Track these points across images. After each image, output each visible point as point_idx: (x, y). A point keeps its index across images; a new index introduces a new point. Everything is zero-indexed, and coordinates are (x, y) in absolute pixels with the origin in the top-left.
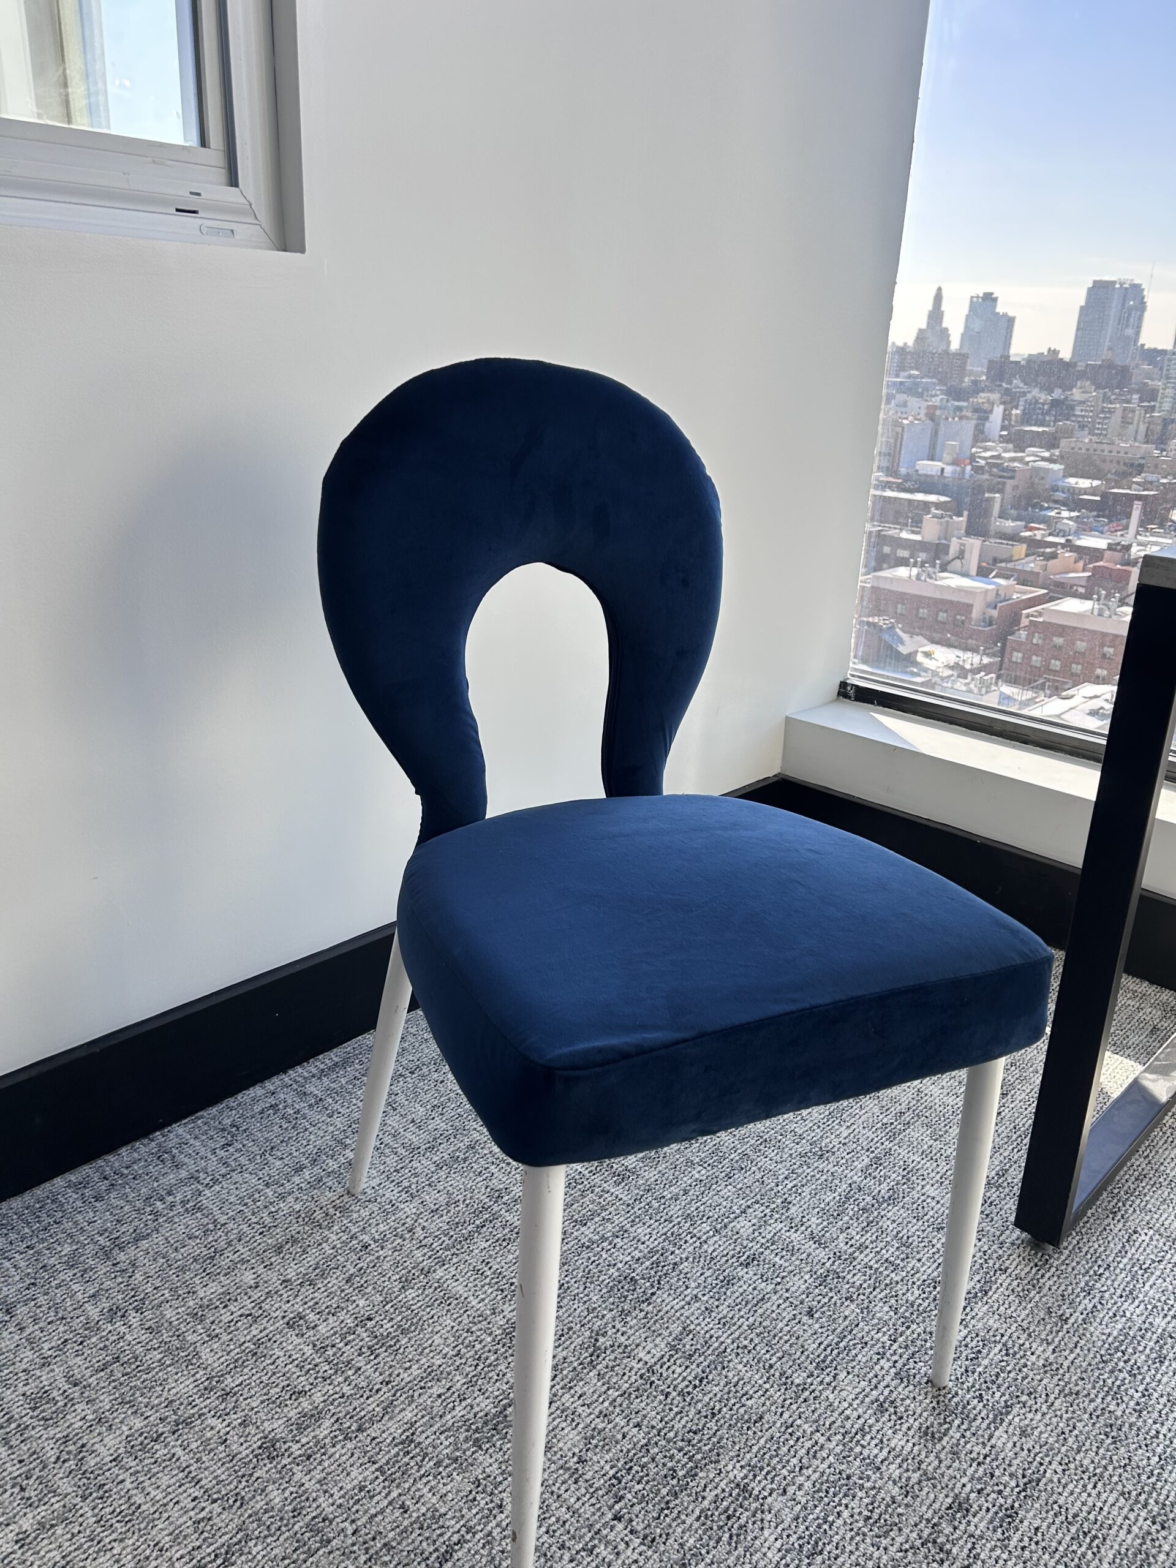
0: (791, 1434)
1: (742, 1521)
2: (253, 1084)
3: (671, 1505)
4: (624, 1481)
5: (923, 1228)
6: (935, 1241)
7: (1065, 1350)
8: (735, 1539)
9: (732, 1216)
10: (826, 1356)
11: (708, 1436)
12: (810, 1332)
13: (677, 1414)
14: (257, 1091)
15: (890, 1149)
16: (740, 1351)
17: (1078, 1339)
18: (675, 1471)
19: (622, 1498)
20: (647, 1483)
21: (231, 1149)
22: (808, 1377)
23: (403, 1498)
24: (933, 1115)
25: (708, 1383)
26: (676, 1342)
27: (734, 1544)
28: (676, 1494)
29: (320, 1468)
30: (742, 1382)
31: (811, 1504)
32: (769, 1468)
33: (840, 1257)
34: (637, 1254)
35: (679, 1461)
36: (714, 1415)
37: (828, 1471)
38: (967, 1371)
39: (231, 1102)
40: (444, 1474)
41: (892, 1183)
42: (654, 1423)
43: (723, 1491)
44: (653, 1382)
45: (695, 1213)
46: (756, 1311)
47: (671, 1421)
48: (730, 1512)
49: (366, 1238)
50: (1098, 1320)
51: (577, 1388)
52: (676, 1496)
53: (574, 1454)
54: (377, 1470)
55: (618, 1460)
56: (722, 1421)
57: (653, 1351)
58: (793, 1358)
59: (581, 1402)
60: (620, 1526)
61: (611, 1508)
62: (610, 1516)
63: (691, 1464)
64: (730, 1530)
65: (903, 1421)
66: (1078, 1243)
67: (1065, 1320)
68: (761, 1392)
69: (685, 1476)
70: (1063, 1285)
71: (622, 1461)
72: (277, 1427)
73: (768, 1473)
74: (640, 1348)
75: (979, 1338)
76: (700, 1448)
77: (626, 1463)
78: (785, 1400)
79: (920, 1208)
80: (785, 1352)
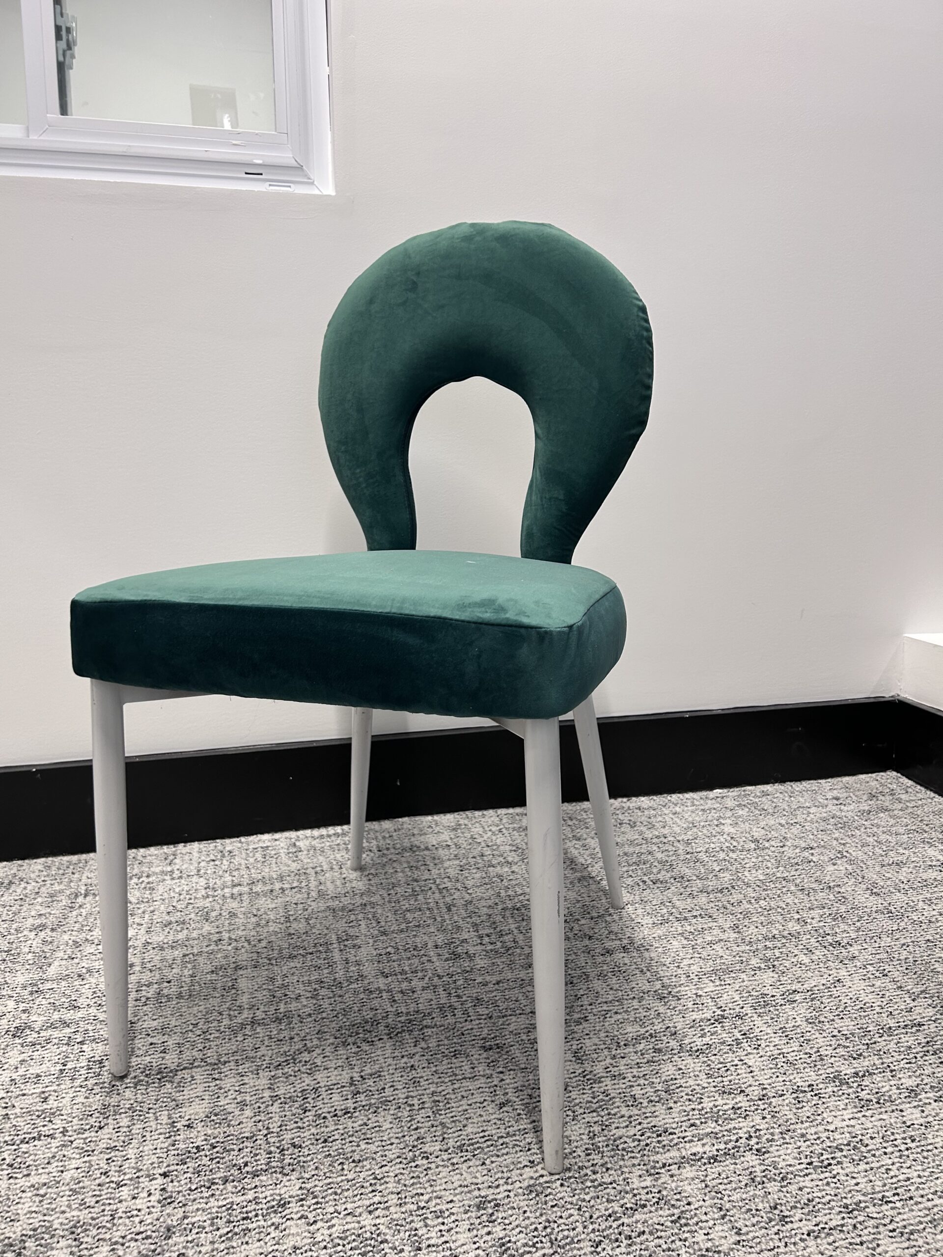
0: (371, 1184)
1: (250, 1226)
2: (268, 832)
3: (213, 1187)
4: (201, 1153)
5: (706, 1085)
6: (706, 1100)
7: (751, 1247)
8: (229, 1236)
9: (518, 1012)
10: (478, 1142)
11: (301, 1154)
12: (485, 1118)
13: (300, 1128)
14: (266, 837)
15: (747, 1014)
16: (403, 1106)
17: (782, 1244)
18: (246, 1165)
19: (186, 1163)
20: (218, 1162)
21: (212, 863)
22: (441, 1150)
23: (53, 1093)
24: (832, 1004)
25: (349, 1117)
26: (359, 1079)
27: (223, 1239)
28: (227, 1181)
29: (30, 1053)
30: (377, 1129)
31: (322, 1245)
32: (320, 1200)
33: (584, 1077)
34: (404, 1010)
35: (259, 1160)
36: (325, 1141)
37: (368, 1228)
38: (610, 1216)
39: (243, 839)
40: (94, 1092)
41: (716, 1041)
42: (271, 1126)
43: (265, 1198)
44: (307, 1098)
45: (486, 1000)
46: (453, 1084)
47: (286, 1130)
48: (250, 1215)
49: (226, 936)
50: (832, 1239)
51: (246, 1079)
52: (226, 1181)
53: (189, 1119)
54: (61, 1070)
55: (214, 1138)
56: (326, 1149)
57: (333, 1078)
58: (445, 1130)
59: (237, 1089)
60: (160, 1180)
61: (168, 1166)
62: (161, 1171)
63: (264, 1167)
64: (234, 1226)
65: (491, 1225)
66: (893, 1164)
67: (786, 1223)
68: (384, 1143)
69: (248, 1172)
70: (824, 1193)
71: (218, 1139)
72: (38, 1020)
73: (317, 1203)
74: (326, 1071)
75: (657, 1195)
76: (284, 1160)
77: (218, 1142)
78: (399, 1157)
79: (723, 1069)
80: (442, 1124)
